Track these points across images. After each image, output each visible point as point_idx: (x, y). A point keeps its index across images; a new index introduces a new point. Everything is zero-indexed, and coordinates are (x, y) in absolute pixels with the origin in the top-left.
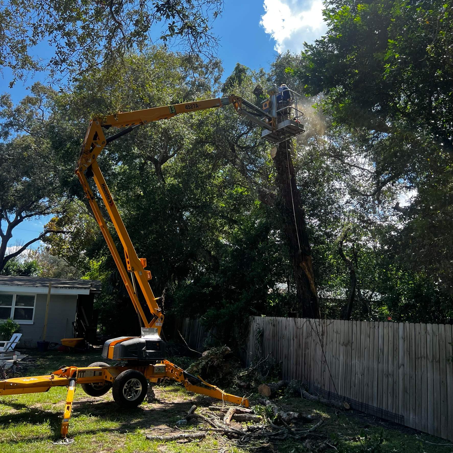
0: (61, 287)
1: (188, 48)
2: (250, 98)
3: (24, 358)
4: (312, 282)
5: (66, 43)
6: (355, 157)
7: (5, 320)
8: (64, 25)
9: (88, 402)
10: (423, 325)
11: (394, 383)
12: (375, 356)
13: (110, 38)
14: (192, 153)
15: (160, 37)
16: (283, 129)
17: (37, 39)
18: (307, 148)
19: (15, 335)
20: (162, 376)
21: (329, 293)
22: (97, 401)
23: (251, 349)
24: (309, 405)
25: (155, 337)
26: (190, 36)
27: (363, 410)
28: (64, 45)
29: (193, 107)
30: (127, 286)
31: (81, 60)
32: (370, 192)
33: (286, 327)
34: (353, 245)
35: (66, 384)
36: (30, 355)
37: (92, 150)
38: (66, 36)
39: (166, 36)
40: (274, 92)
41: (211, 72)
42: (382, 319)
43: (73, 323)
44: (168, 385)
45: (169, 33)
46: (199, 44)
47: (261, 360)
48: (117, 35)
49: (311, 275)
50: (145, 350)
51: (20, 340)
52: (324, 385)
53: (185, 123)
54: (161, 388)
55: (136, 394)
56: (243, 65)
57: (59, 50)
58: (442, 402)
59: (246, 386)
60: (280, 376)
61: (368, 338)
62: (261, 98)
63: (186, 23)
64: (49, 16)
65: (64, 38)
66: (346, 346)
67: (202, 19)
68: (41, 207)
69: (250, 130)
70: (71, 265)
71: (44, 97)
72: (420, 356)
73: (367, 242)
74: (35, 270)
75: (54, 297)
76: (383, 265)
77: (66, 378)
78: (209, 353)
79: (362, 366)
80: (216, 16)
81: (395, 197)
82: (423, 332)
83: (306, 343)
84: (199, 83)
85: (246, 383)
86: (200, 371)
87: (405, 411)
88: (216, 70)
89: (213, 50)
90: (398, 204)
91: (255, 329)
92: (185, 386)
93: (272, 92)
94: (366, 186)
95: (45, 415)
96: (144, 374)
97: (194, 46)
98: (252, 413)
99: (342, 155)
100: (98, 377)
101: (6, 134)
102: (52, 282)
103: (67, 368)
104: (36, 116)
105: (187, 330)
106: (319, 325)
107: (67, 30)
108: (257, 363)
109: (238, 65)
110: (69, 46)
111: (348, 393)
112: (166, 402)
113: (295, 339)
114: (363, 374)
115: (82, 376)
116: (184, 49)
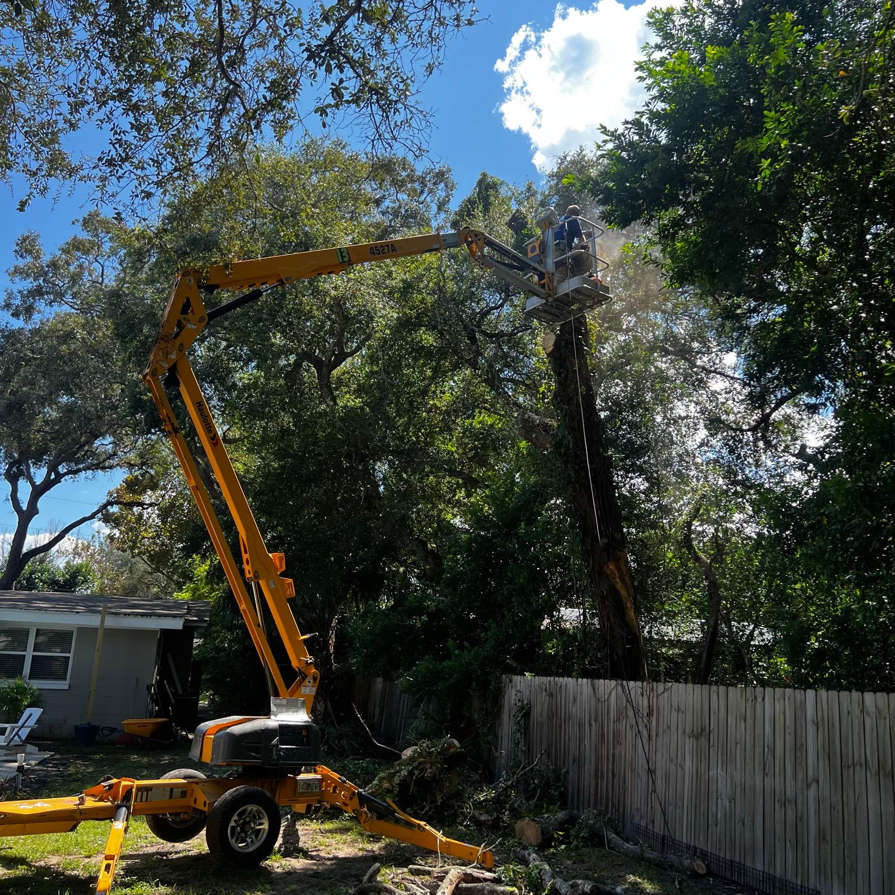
0: (125, 614)
1: (371, 133)
2: (505, 237)
3: (45, 759)
4: (629, 605)
5: (131, 123)
6: (717, 355)
7: (11, 681)
8: (129, 90)
9: (157, 853)
10: (856, 695)
11: (798, 819)
12: (756, 760)
13: (218, 115)
14: (391, 346)
15: (313, 108)
16: (567, 295)
17: (79, 119)
18: (622, 338)
19: (28, 711)
20: (314, 800)
21: (664, 629)
22: (176, 853)
23: (505, 742)
24: (621, 865)
25: (299, 717)
26: (375, 107)
27: (735, 878)
29: (386, 250)
30: (244, 610)
31: (160, 157)
32: (749, 424)
33: (575, 699)
34: (716, 530)
35: (109, 815)
36: (57, 752)
37: (178, 334)
38: (132, 112)
39: (326, 107)
40: (550, 223)
41: (431, 191)
42: (775, 682)
43: (149, 688)
44: (330, 819)
45: (333, 102)
46: (392, 124)
47: (523, 769)
48: (232, 110)
49: (628, 591)
50: (277, 745)
51: (39, 721)
52: (653, 822)
53: (377, 286)
54: (314, 826)
55: (256, 837)
56: (494, 175)
57: (117, 136)
59: (490, 822)
60: (564, 801)
61: (743, 722)
62: (524, 236)
63: (367, 82)
64: (99, 72)
65: (128, 114)
66: (697, 739)
67: (402, 78)
68: (98, 455)
69: (505, 301)
70: (157, 570)
71: (106, 239)
72: (850, 763)
73: (745, 525)
74: (85, 581)
75: (111, 633)
76: (774, 569)
77: (109, 804)
78: (415, 751)
79: (732, 780)
80: (431, 73)
81: (798, 433)
82: (857, 711)
83: (617, 733)
84: (407, 211)
85: (491, 816)
86: (397, 790)
87: (822, 878)
88: (442, 185)
89: (420, 136)
90: (803, 447)
91: (513, 702)
92: (362, 821)
93: (546, 223)
94: (739, 412)
95: (64, 882)
96: (274, 796)
97: (383, 128)
98: (498, 881)
99: (691, 350)
100: (178, 802)
101: (29, 311)
102: (109, 605)
103: (114, 781)
104: (90, 275)
105: (378, 704)
106: (643, 695)
107: (134, 100)
108: (514, 774)
109: (484, 175)
110: (139, 131)
111: (702, 839)
112: (322, 854)
113: (593, 723)
114: (732, 799)
115: (144, 799)
116: (363, 135)
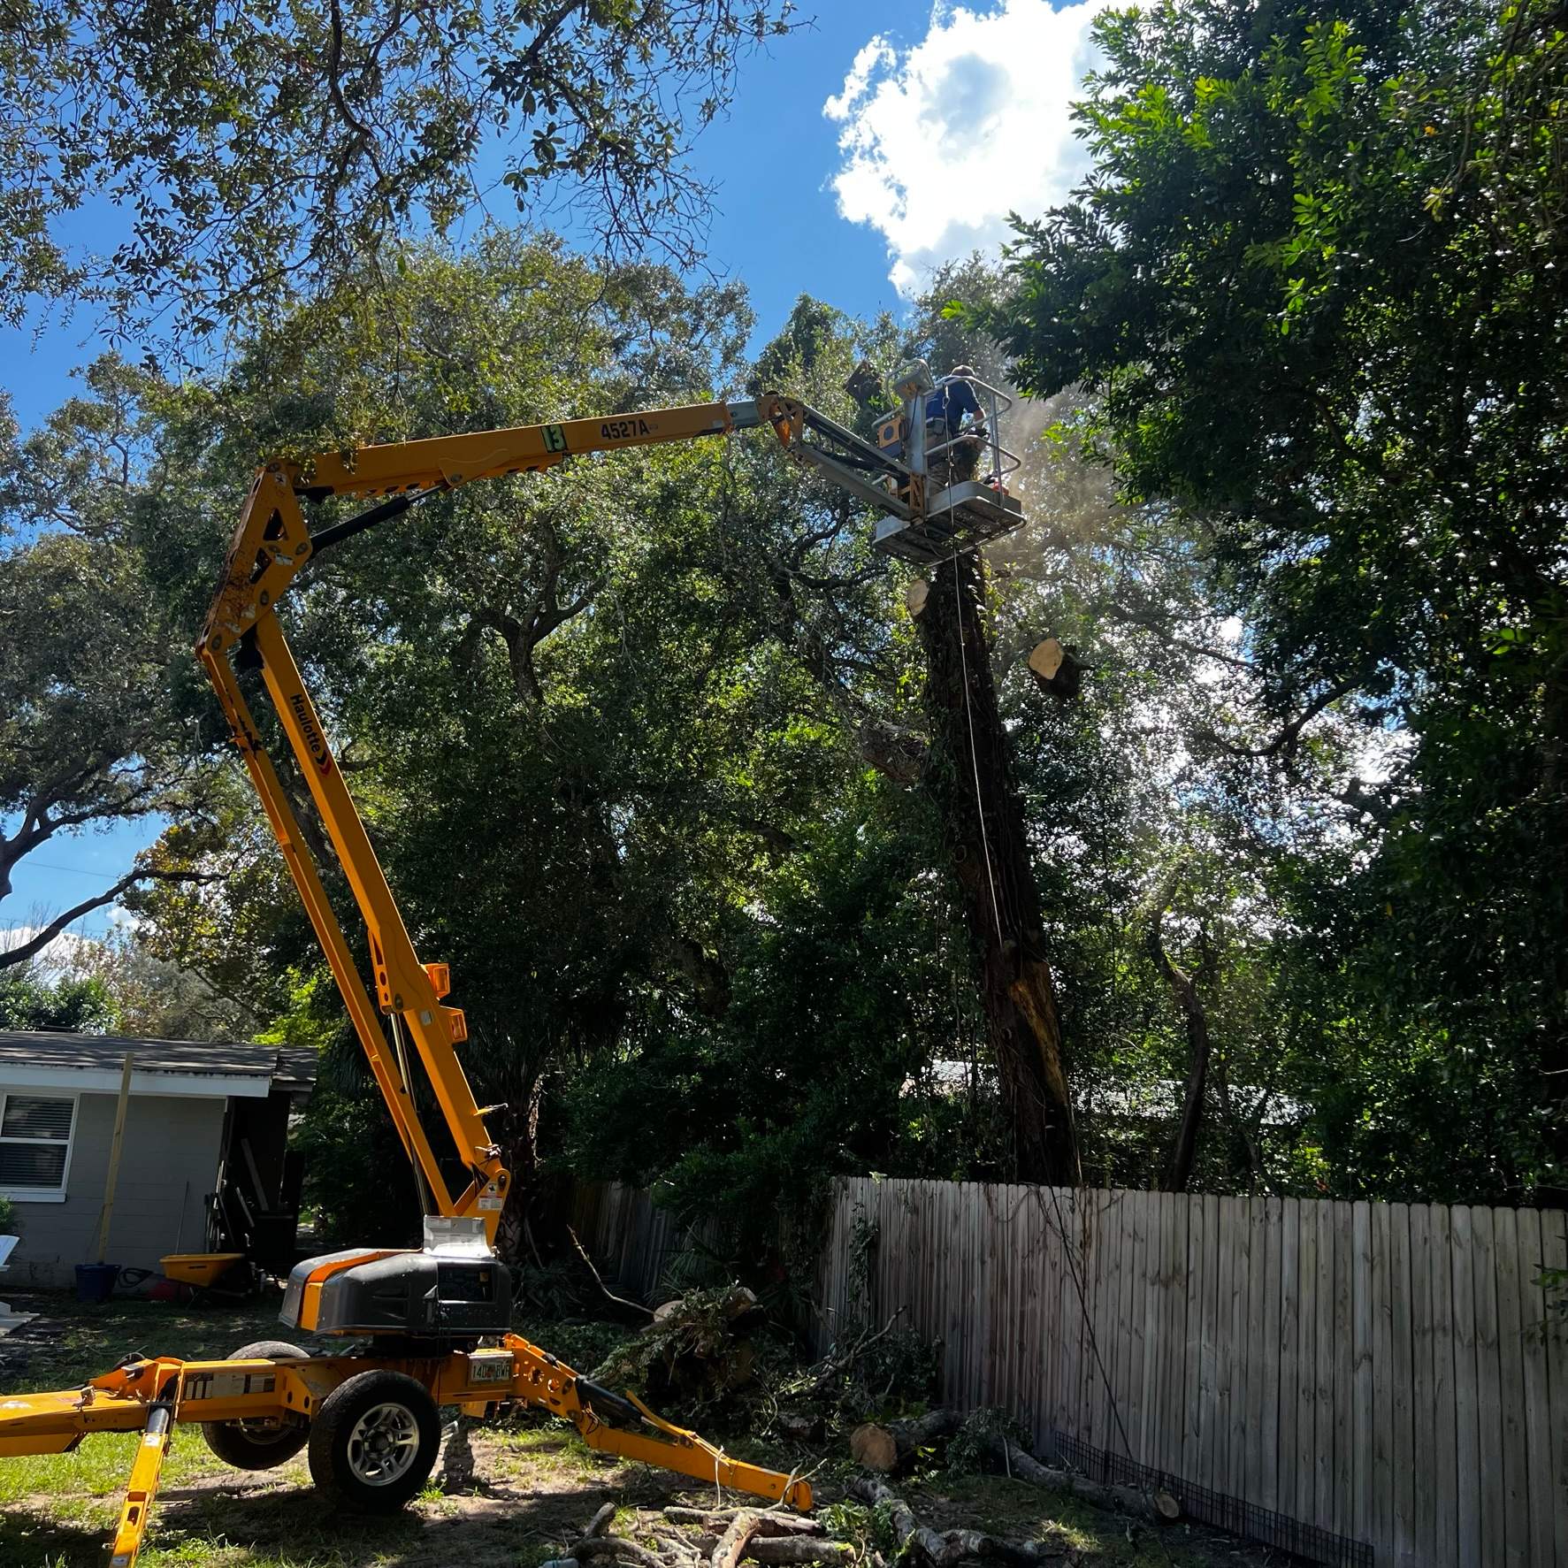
0: (166, 1071)
1: (604, 221)
2: (841, 410)
3: (24, 1325)
4: (1051, 1055)
5: (173, 196)
6: (1208, 622)
8: (170, 137)
9: (222, 1489)
10: (1438, 1210)
11: (1337, 1423)
12: (1267, 1323)
13: (331, 185)
14: (640, 601)
15: (501, 176)
16: (947, 513)
17: (82, 188)
18: (1043, 591)
20: (500, 1395)
21: (1112, 1096)
22: (256, 1488)
23: (834, 1293)
24: (1033, 1504)
25: (474, 1251)
26: (612, 176)
27: (1229, 1523)
28: (168, 204)
29: (631, 431)
30: (377, 1064)
31: (226, 259)
32: (1262, 742)
33: (956, 1218)
34: (1204, 926)
35: (137, 1422)
36: (44, 1314)
37: (259, 574)
38: (176, 176)
39: (525, 173)
40: (919, 388)
41: (711, 327)
42: (1301, 1188)
43: (209, 1201)
44: (529, 1427)
45: (536, 165)
46: (643, 205)
47: (867, 1338)
48: (356, 176)
49: (1049, 1031)
50: (435, 1300)
51: (12, 1258)
52: (1089, 1429)
53: (616, 494)
54: (500, 1439)
55: (398, 1459)
56: (823, 302)
57: (148, 219)
58: (1509, 1496)
59: (808, 1432)
60: (936, 1393)
61: (1245, 1258)
62: (874, 408)
63: (597, 131)
64: (116, 102)
65: (168, 180)
66: (1167, 1288)
67: (659, 124)
68: (118, 789)
69: (841, 523)
70: (224, 992)
71: (132, 404)
72: (1427, 1324)
73: (1253, 918)
74: (96, 1012)
75: (140, 1104)
76: (1303, 994)
77: (136, 1403)
78: (677, 1310)
79: (1225, 1357)
80: (710, 116)
81: (1346, 759)
82: (1439, 1236)
83: (1027, 1276)
84: (668, 362)
85: (809, 1421)
86: (644, 1377)
87: (1378, 1530)
88: (731, 318)
89: (691, 228)
90: (1355, 783)
91: (849, 1223)
92: (583, 1431)
93: (910, 387)
94: (1246, 722)
95: (56, 1541)
96: (430, 1388)
97: (625, 213)
98: (819, 1533)
99: (1164, 613)
100: (259, 1399)
102: (138, 1054)
103: (146, 1363)
104: (103, 468)
105: (613, 1226)
106: (1073, 1211)
107: (180, 155)
108: (849, 1347)
109: (806, 300)
110: (187, 211)
111: (1172, 1458)
112: (513, 1488)
113: (988, 1259)
114: (1226, 1390)
115: (199, 1394)
116: (590, 224)
